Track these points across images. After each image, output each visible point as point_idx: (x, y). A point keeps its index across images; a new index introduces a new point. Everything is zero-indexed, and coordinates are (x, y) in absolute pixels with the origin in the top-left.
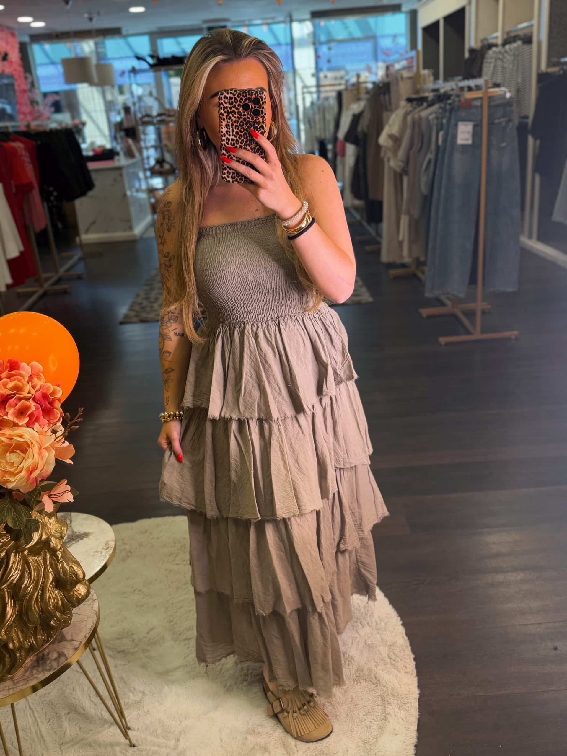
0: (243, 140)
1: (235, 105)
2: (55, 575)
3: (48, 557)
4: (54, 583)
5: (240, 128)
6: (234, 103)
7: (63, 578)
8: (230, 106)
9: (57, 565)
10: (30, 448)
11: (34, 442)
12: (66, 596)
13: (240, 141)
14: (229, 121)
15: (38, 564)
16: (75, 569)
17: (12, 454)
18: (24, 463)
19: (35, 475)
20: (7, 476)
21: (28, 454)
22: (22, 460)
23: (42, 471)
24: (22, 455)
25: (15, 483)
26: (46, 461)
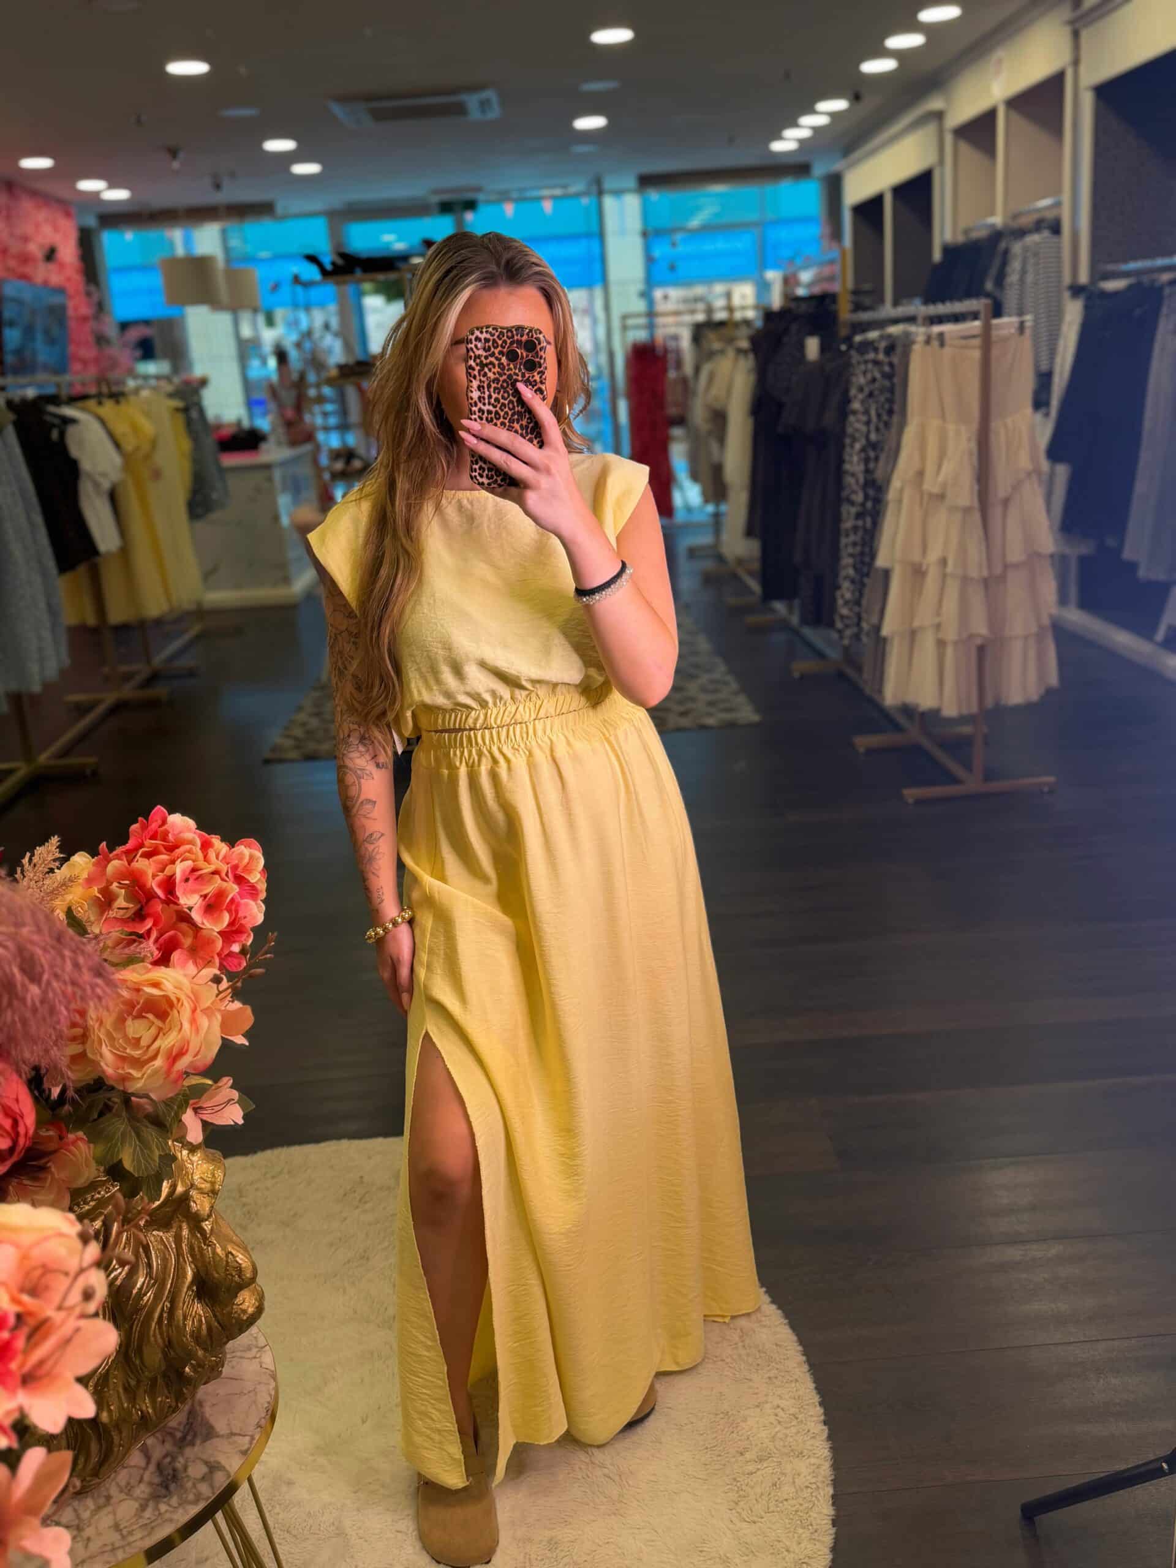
1: (493, 353)
2: (198, 1271)
3: (186, 1232)
4: (195, 1288)
5: (502, 392)
6: (492, 349)
7: (214, 1277)
8: (485, 354)
9: (203, 1249)
10: (175, 1011)
11: (183, 997)
12: (218, 1315)
14: (483, 379)
15: (166, 1247)
16: (238, 1259)
17: (137, 1022)
18: (162, 1039)
19: (183, 1063)
20: (126, 1067)
21: (170, 1021)
22: (157, 1033)
23: (199, 1057)
24: (158, 1023)
25: (143, 1081)
26: (205, 1038)
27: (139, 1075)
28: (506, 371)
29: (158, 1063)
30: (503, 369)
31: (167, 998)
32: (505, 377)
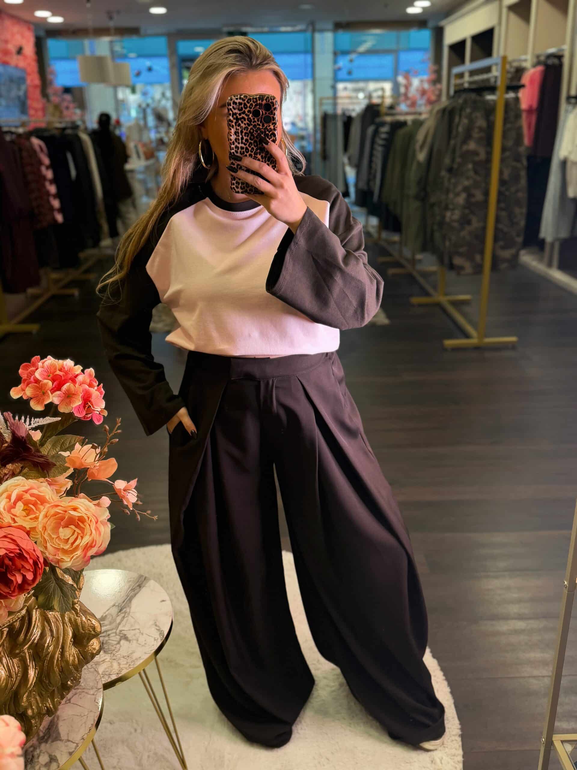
0: (253, 148)
1: (244, 113)
5: (250, 136)
6: (244, 109)
7: (82, 634)
8: (239, 112)
12: (82, 652)
13: (250, 149)
14: (238, 128)
28: (252, 123)
30: (250, 121)
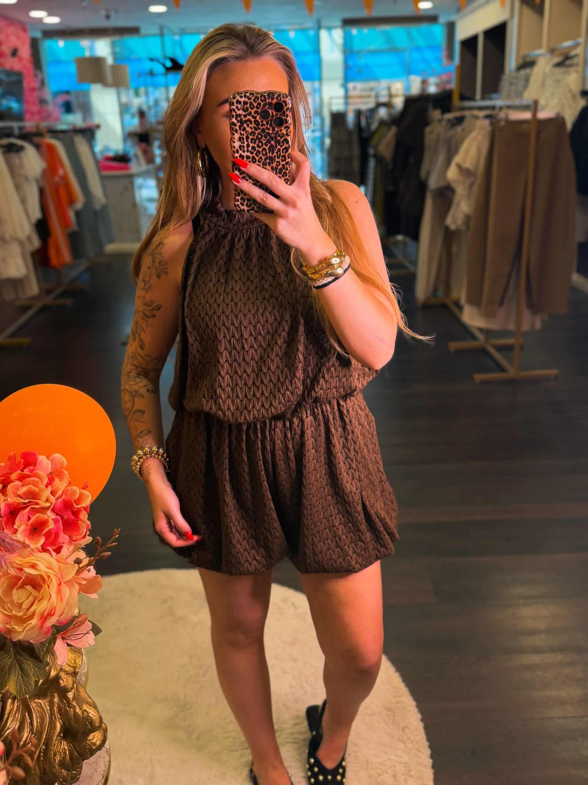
1: (250, 113)
2: (64, 723)
3: (56, 700)
4: (62, 735)
5: (257, 142)
6: (250, 110)
7: (75, 727)
8: (244, 113)
9: (67, 711)
10: (46, 585)
11: (51, 576)
12: (77, 747)
14: (243, 132)
15: (43, 709)
16: (90, 715)
17: (21, 592)
18: (37, 604)
19: (52, 621)
20: (12, 623)
21: (43, 592)
22: (34, 599)
23: (62, 617)
24: (35, 593)
25: (24, 633)
26: (67, 603)
27: (21, 630)
28: (260, 127)
29: (34, 622)
30: (258, 124)
31: (41, 576)
32: (259, 131)
